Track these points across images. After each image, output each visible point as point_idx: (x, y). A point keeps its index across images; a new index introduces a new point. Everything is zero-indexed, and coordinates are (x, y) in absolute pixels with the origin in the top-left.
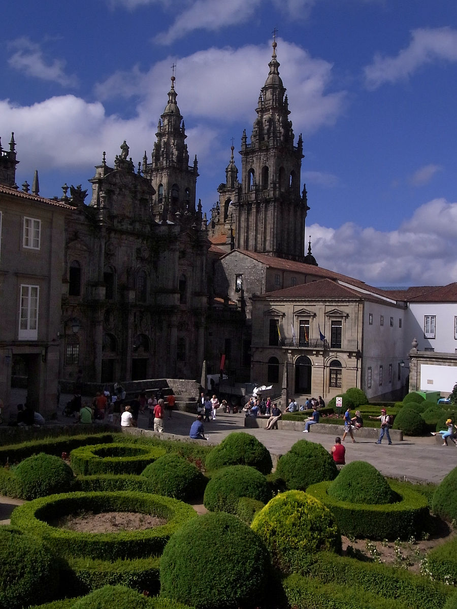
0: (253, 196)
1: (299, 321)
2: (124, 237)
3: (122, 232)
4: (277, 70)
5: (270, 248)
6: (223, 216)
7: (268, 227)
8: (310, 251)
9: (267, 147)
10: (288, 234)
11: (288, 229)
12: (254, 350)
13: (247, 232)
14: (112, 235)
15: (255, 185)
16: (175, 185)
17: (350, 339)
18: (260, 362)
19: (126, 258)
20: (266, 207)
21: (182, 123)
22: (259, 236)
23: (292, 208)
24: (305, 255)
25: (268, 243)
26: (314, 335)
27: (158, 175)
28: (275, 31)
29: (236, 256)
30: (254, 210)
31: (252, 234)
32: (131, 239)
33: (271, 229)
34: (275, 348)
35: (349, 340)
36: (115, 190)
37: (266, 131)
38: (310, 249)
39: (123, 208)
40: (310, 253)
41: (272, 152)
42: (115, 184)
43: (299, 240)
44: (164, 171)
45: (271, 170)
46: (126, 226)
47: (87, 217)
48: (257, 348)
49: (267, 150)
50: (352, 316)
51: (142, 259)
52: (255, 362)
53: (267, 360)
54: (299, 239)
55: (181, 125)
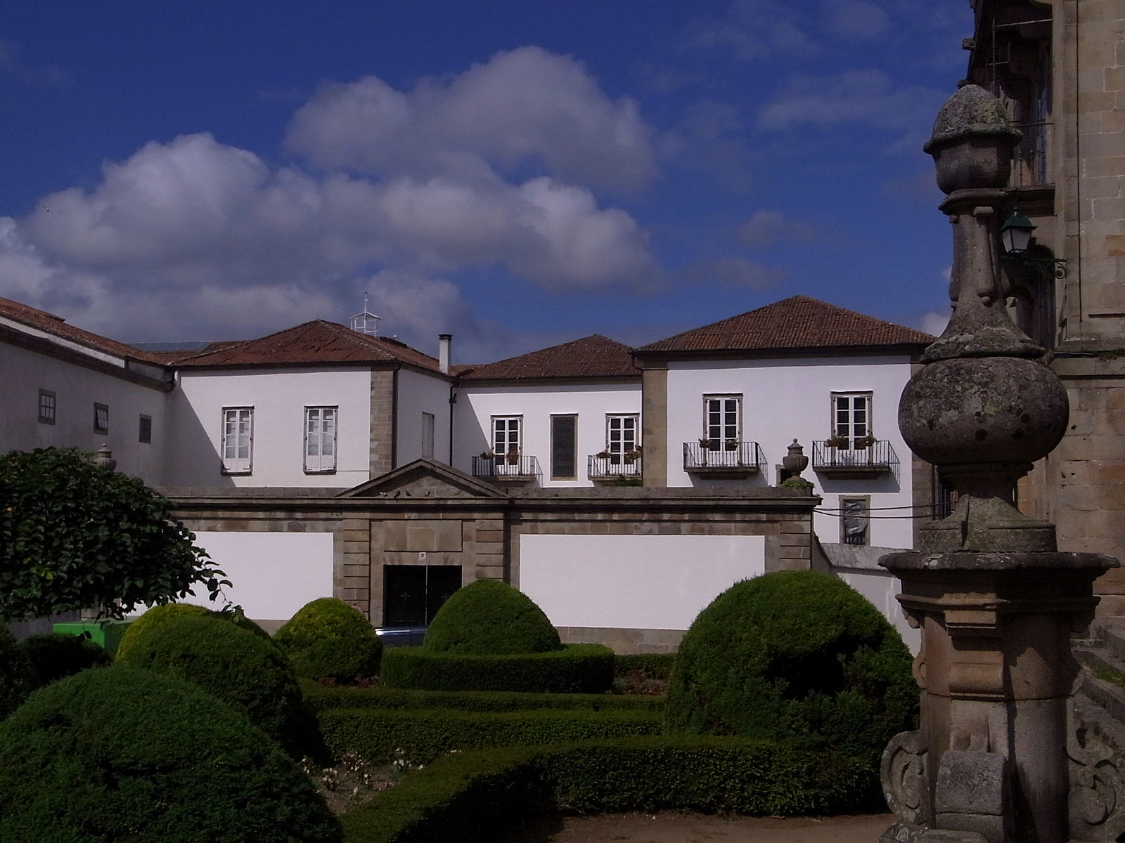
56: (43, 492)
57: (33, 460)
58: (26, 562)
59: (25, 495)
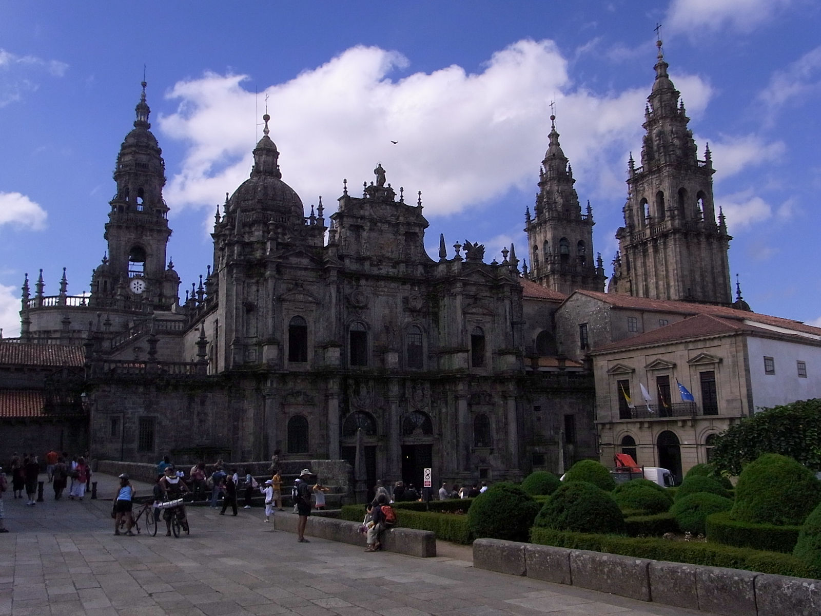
0: (648, 231)
1: (655, 379)
2: (382, 283)
3: (378, 278)
4: (665, 72)
5: (676, 295)
6: (625, 268)
7: (671, 268)
8: (739, 295)
9: (658, 167)
10: (702, 275)
11: (701, 268)
12: (600, 427)
13: (646, 280)
14: (363, 282)
15: (650, 218)
16: (563, 239)
17: (730, 398)
18: (610, 444)
19: (387, 311)
20: (665, 243)
21: (568, 167)
22: (661, 283)
23: (703, 239)
24: (733, 302)
25: (672, 291)
26: (676, 397)
27: (542, 230)
28: (658, 28)
29: (577, 300)
30: (651, 250)
31: (652, 281)
32: (393, 285)
33: (674, 270)
34: (627, 423)
35: (728, 401)
36: (364, 225)
37: (655, 148)
38: (739, 292)
39: (381, 247)
40: (740, 298)
41: (665, 172)
42: (362, 218)
43: (722, 282)
44: (548, 224)
45: (667, 195)
46: (385, 270)
47: (312, 260)
48: (604, 424)
49: (659, 170)
50: (728, 361)
51: (412, 311)
52: (604, 445)
53: (619, 442)
54: (721, 280)
55: (567, 170)
56: (814, 418)
57: (807, 404)
58: (811, 448)
59: (807, 420)
